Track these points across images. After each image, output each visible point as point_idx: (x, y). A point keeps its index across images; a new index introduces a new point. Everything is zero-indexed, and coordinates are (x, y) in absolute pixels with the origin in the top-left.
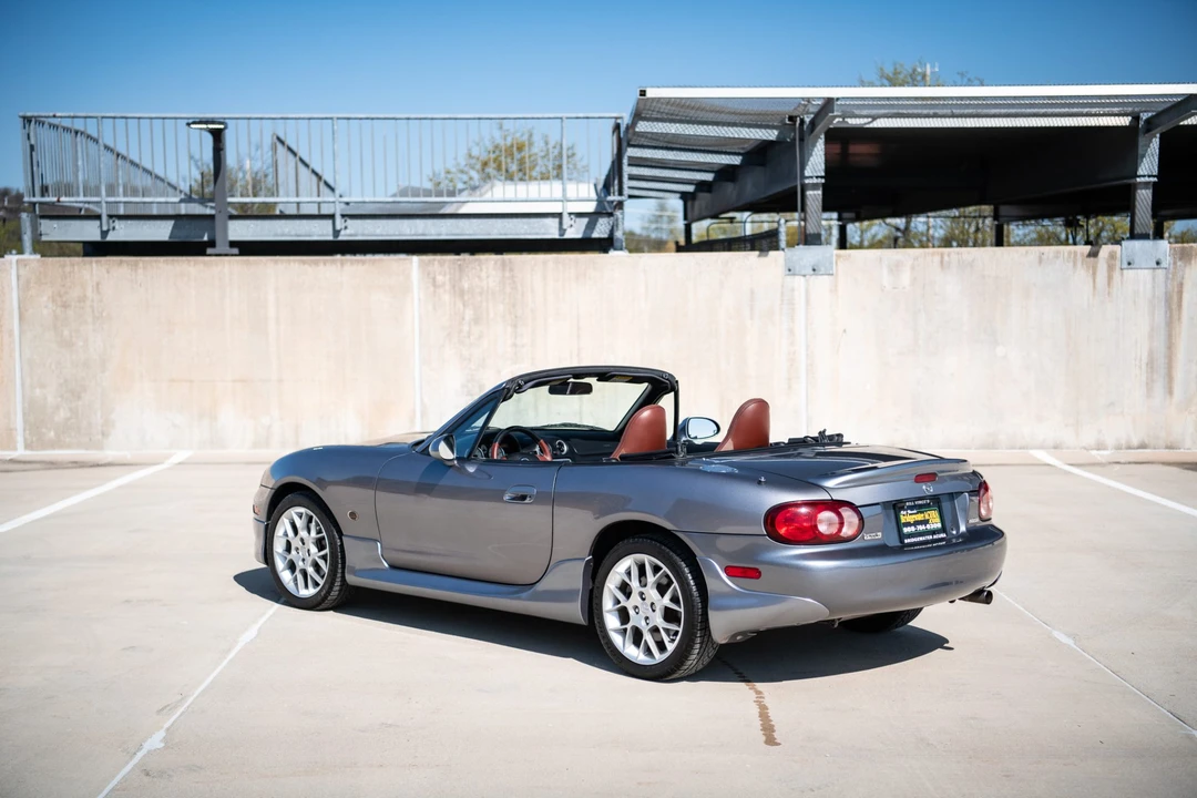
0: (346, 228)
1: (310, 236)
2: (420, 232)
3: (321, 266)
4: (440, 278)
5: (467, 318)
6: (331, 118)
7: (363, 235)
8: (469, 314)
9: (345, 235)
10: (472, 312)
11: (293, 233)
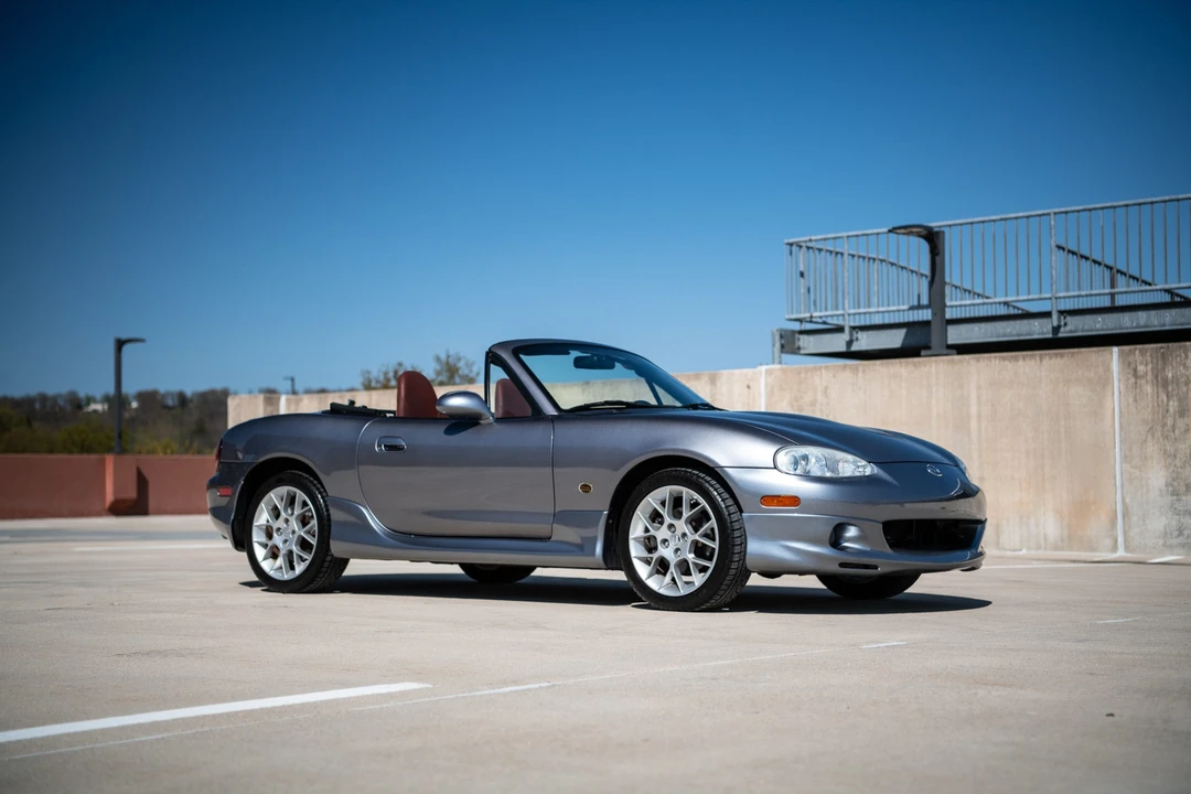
0: (1065, 324)
1: (1030, 335)
2: (1142, 323)
3: (1021, 362)
4: (1141, 368)
5: (1171, 410)
6: (1049, 214)
7: (1083, 330)
8: (1173, 405)
9: (1065, 332)
10: (1176, 404)
11: (1014, 332)
